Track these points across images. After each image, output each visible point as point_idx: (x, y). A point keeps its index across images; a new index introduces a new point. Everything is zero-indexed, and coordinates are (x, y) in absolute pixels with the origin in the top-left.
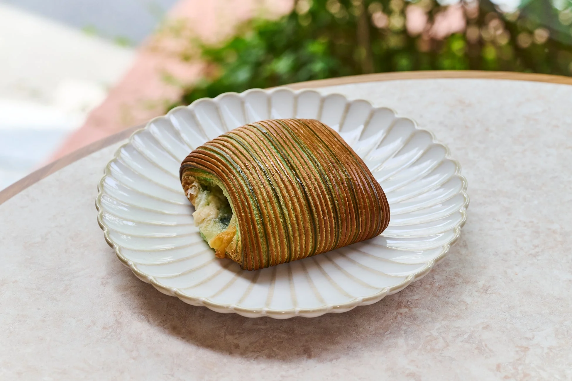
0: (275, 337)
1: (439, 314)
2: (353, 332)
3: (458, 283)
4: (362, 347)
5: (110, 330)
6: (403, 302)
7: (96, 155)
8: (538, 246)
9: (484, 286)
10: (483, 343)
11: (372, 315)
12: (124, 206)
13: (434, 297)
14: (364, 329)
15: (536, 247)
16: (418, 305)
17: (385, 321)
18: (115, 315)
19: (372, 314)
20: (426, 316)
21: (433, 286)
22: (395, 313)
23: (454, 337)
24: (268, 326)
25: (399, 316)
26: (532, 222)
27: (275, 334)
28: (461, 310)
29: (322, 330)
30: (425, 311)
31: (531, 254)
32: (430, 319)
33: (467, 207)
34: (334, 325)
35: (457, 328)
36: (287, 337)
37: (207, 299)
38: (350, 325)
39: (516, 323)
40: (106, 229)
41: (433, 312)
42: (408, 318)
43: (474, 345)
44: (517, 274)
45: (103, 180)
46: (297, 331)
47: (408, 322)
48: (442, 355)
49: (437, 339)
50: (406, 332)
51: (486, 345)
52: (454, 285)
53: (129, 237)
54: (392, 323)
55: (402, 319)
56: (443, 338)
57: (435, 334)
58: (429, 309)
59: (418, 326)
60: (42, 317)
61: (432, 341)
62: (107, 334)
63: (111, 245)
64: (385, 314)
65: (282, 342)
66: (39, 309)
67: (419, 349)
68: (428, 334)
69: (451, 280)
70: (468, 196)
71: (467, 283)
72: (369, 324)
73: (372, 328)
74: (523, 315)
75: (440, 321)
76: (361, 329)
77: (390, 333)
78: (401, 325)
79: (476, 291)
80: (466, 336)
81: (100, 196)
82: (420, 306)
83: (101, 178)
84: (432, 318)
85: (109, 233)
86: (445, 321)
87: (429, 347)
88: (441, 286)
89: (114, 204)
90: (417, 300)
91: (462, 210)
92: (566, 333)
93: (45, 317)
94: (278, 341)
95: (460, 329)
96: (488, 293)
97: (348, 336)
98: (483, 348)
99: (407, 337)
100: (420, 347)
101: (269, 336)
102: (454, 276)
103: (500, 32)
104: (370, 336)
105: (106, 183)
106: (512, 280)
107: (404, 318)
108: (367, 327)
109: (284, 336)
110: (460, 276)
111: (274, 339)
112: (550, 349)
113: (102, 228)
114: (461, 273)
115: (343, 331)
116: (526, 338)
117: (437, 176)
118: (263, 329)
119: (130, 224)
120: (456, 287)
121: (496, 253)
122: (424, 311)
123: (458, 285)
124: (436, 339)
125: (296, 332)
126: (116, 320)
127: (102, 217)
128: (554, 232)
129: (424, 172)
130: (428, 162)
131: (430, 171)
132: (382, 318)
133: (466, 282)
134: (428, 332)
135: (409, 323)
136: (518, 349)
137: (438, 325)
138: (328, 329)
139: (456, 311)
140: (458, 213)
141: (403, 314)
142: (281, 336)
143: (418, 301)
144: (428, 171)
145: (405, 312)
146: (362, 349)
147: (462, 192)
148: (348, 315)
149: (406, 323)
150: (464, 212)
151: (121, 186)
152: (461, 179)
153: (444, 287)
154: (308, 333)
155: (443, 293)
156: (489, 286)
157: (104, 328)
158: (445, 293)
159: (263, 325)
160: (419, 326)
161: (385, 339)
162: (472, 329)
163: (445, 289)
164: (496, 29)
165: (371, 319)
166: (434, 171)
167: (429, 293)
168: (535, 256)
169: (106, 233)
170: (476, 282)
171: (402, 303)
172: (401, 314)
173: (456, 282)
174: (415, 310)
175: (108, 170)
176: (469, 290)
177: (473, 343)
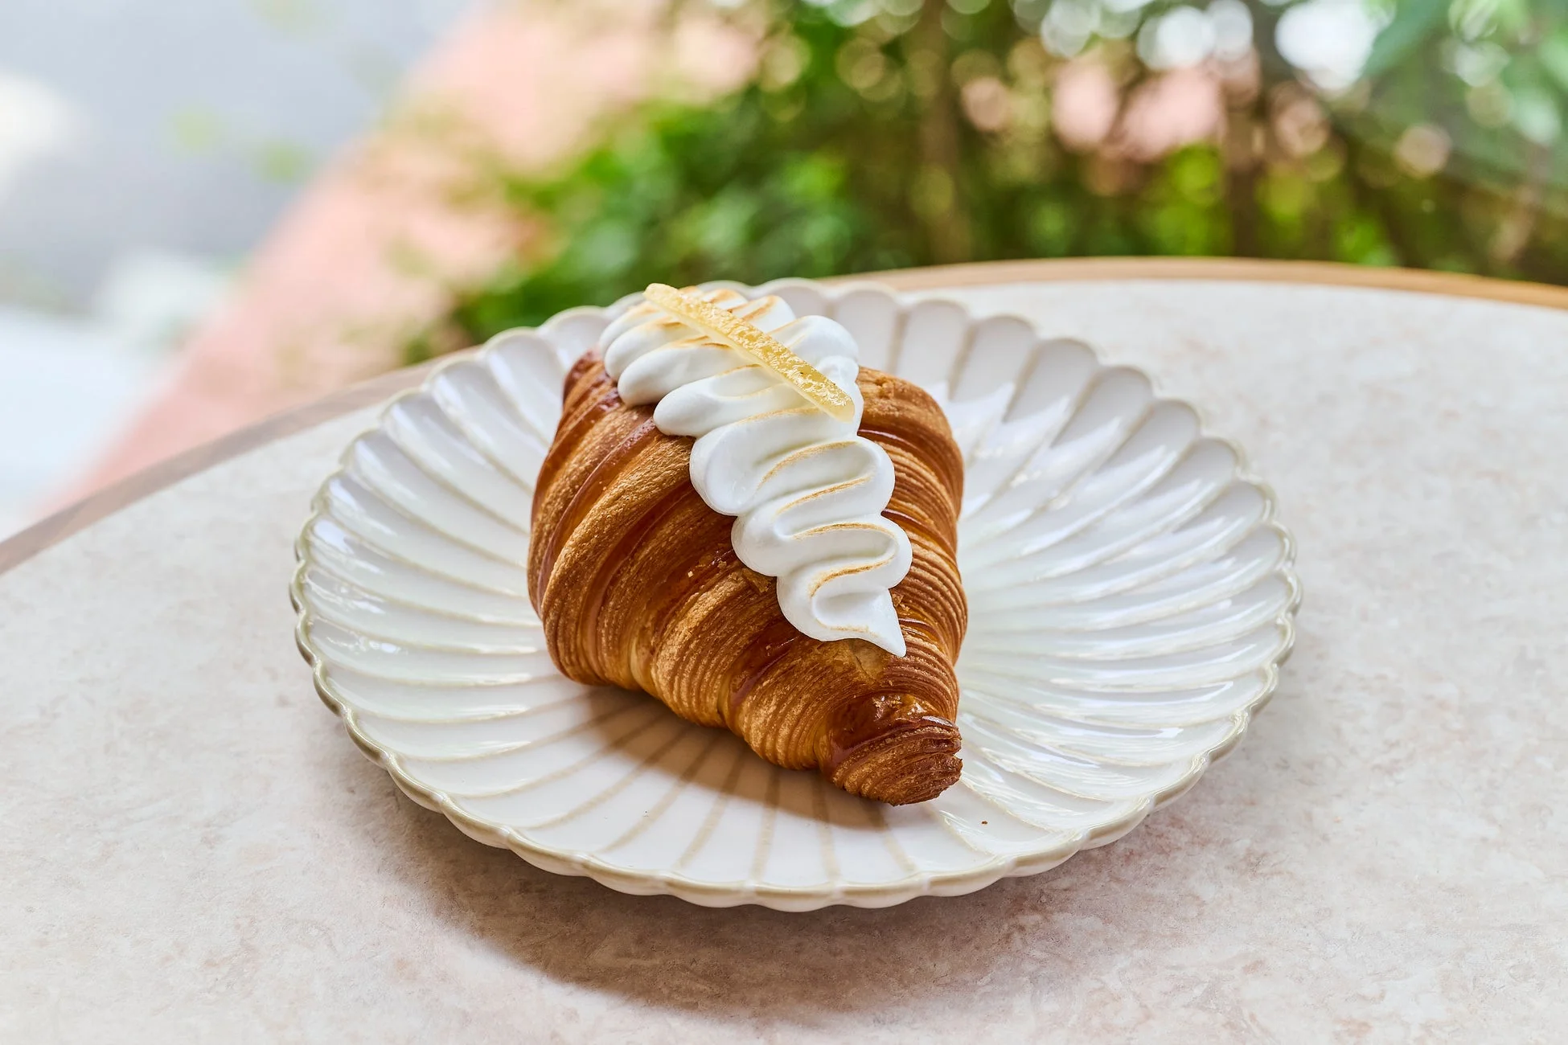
0: (676, 991)
1: (1125, 930)
2: (891, 979)
3: (1179, 845)
4: (913, 1020)
5: (225, 969)
6: (1027, 896)
8: (1397, 744)
9: (1250, 852)
10: (1246, 1012)
11: (943, 931)
12: (371, 602)
13: (1112, 883)
14: (920, 969)
15: (1393, 745)
16: (1070, 906)
17: (977, 948)
18: (238, 927)
19: (942, 929)
20: (1091, 934)
21: (1111, 852)
22: (1006, 926)
23: (1166, 993)
24: (657, 961)
25: (1016, 934)
26: (1382, 677)
27: (677, 982)
28: (1184, 919)
29: (806, 970)
30: (1090, 922)
31: (1378, 767)
32: (1101, 944)
33: (1294, 610)
34: (838, 958)
35: (1173, 968)
36: (709, 990)
37: (593, 856)
38: (882, 958)
39: (1334, 956)
40: (319, 664)
41: (1110, 926)
42: (1040, 939)
43: (1219, 1014)
44: (1338, 822)
45: (309, 528)
46: (739, 975)
47: (1041, 951)
49: (1120, 998)
50: (1036, 978)
51: (1253, 1017)
52: (1168, 850)
54: (997, 954)
55: (1025, 943)
56: (1137, 996)
57: (1114, 984)
58: (1098, 915)
59: (1069, 962)
60: (39, 931)
61: (1106, 1004)
62: (217, 980)
63: (334, 708)
64: (977, 927)
65: (697, 1003)
66: (30, 910)
67: (1069, 1026)
68: (1095, 985)
69: (1160, 836)
70: (1299, 582)
71: (1203, 845)
72: (935, 955)
73: (943, 967)
74: (1354, 934)
75: (1129, 949)
76: (912, 971)
77: (992, 981)
78: (1022, 960)
79: (1228, 868)
80: (1198, 992)
81: (302, 572)
82: (1075, 906)
83: (303, 525)
84: (1106, 941)
85: (326, 673)
86: (1141, 949)
87: (1096, 1022)
88: (1131, 853)
89: (342, 595)
90: (1065, 890)
91: (1283, 619)
92: (1470, 986)
93: (46, 933)
94: (684, 1001)
95: (1182, 972)
96: (1259, 871)
97: (876, 990)
98: (1244, 1025)
99: (1038, 993)
100: (1073, 1020)
101: (660, 989)
102: (1168, 826)
104: (938, 988)
105: (318, 537)
106: (1325, 838)
107: (1029, 939)
108: (930, 964)
109: (701, 987)
110: (1184, 825)
111: (675, 995)
112: (1427, 1027)
113: (308, 658)
114: (1187, 818)
115: (863, 976)
116: (1364, 998)
117: (1218, 522)
118: (643, 970)
119: (389, 649)
120: (1172, 855)
121: (1285, 762)
122: (1084, 921)
123: (1179, 849)
124: (1116, 999)
125: (734, 976)
126: (242, 941)
127: (307, 629)
128: (1442, 705)
129: (1182, 513)
130: (1193, 486)
131: (1199, 510)
132: (968, 941)
133: (1199, 843)
134: (1095, 979)
135: (1044, 955)
136: (1338, 1028)
137: (1122, 961)
138: (822, 969)
139: (1173, 923)
140: (1272, 627)
141: (1027, 929)
142: (694, 988)
143: (1068, 894)
144: (1193, 507)
145: (1033, 923)
146: (916, 1025)
147: (1281, 569)
148: (877, 932)
149: (1037, 954)
150: (1289, 625)
151: (362, 548)
152: (1279, 535)
153: (1141, 855)
154: (769, 980)
155: (1138, 872)
156: (1264, 855)
157: (209, 964)
158: (1142, 872)
159: (645, 958)
160: (1071, 962)
161: (976, 998)
162: (1216, 971)
163: (1144, 861)
164: (1302, 131)
165: (941, 943)
166: (1210, 509)
167: (1099, 871)
168: (1390, 770)
169: (318, 674)
170: (1227, 842)
171: (1026, 898)
172: (1022, 928)
173: (1172, 841)
174: (1058, 917)
175: (322, 503)
176: (1208, 864)
177: (1218, 1009)
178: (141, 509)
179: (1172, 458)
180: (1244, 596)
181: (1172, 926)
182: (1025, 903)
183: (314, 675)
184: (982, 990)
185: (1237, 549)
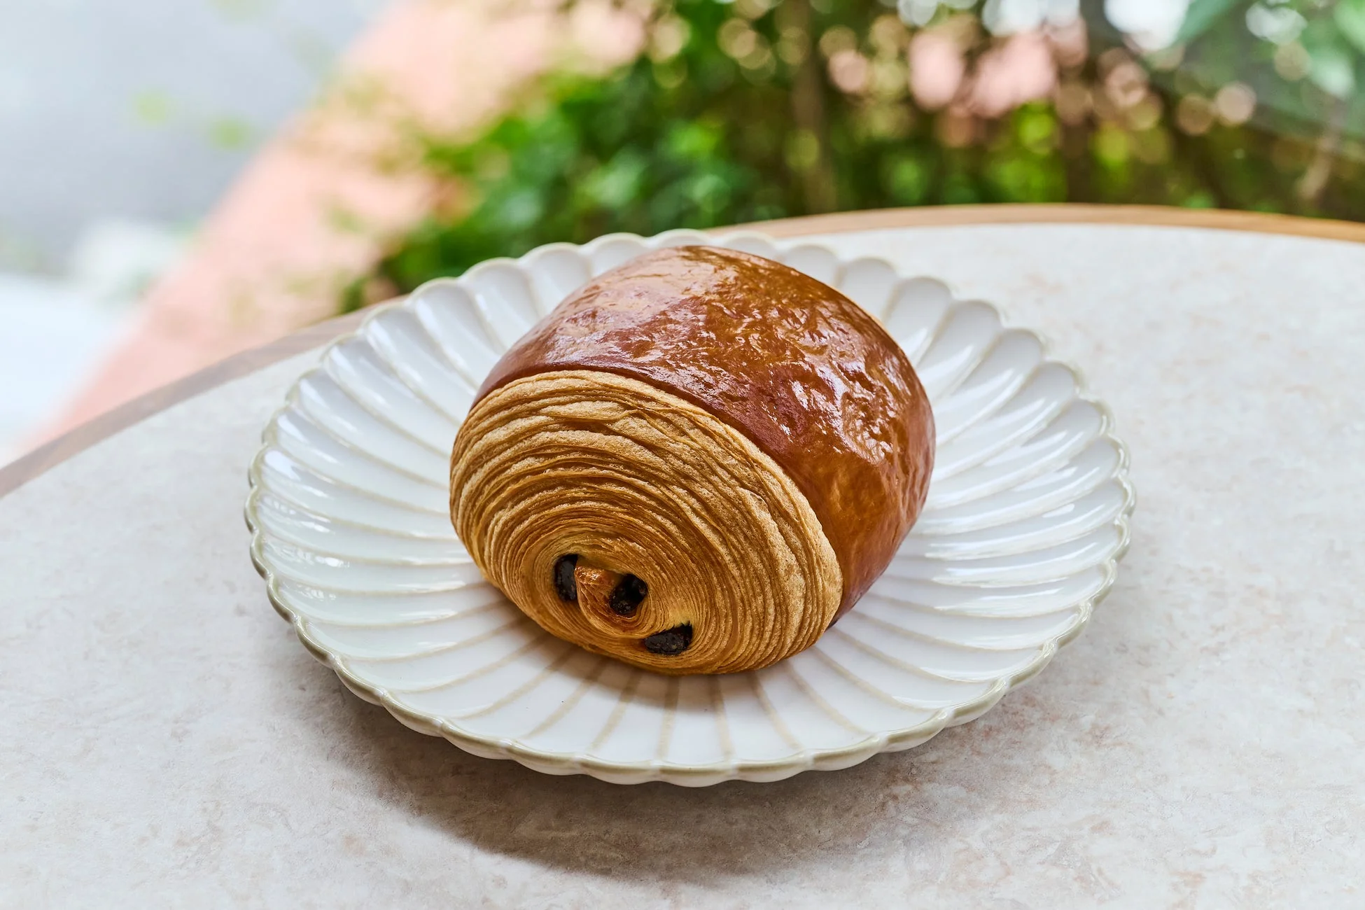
0: (592, 858)
1: (986, 798)
2: (781, 844)
3: (1032, 721)
4: (801, 880)
5: (194, 848)
6: (899, 768)
7: (157, 421)
8: (1223, 628)
9: (1095, 726)
10: (1094, 867)
11: (826, 801)
12: (317, 522)
13: (974, 755)
14: (806, 835)
15: (1218, 629)
16: (937, 777)
17: (856, 816)
18: (205, 810)
20: (956, 802)
21: (973, 729)
22: (881, 796)
23: (1022, 852)
24: (575, 833)
25: (890, 803)
26: (1208, 570)
27: (592, 851)
28: (1038, 787)
29: (706, 839)
30: (955, 791)
31: (1206, 649)
32: (966, 809)
33: (1130, 512)
34: (734, 827)
35: (1029, 829)
36: (621, 858)
37: (516, 742)
38: (773, 826)
39: (1171, 816)
40: (271, 575)
41: (973, 794)
42: (911, 806)
43: (1071, 870)
44: (1172, 698)
46: (647, 843)
47: (913, 817)
48: (996, 896)
49: (983, 857)
50: (908, 841)
51: (1100, 872)
52: (1022, 726)
53: (331, 596)
54: (874, 820)
55: (898, 810)
56: (998, 856)
57: (976, 844)
58: (962, 785)
59: (938, 826)
60: (30, 817)
61: (971, 863)
62: (187, 857)
63: (286, 616)
64: (856, 798)
65: (610, 869)
66: (21, 799)
67: (939, 882)
68: (960, 846)
69: (1015, 714)
70: (1133, 487)
71: (1053, 721)
72: (818, 824)
73: (826, 833)
74: (1188, 797)
75: (990, 814)
76: (799, 837)
77: (870, 845)
78: (896, 825)
79: (1076, 740)
80: (1051, 850)
82: (942, 777)
83: (255, 457)
84: (970, 807)
85: (278, 585)
86: (1001, 813)
87: (962, 878)
88: (990, 729)
89: (291, 517)
90: (933, 763)
91: (1120, 520)
92: (1291, 840)
93: (36, 819)
94: (599, 867)
95: (1037, 833)
96: (1104, 743)
97: (768, 854)
98: (1093, 879)
99: (911, 854)
100: (942, 877)
101: (578, 857)
102: (1022, 704)
103: (1137, 96)
104: (822, 852)
105: (267, 465)
106: (1160, 712)
107: (901, 805)
108: (815, 831)
109: (614, 855)
110: (1036, 703)
111: (591, 863)
112: (1253, 877)
113: (262, 572)
114: (1039, 697)
115: (757, 842)
116: (1197, 852)
117: (1060, 436)
118: (562, 840)
119: (333, 562)
120: (1026, 730)
121: (1124, 646)
122: (950, 790)
123: (1032, 724)
124: (980, 858)
125: (643, 845)
126: (209, 823)
127: (261, 547)
128: (1262, 593)
129: (1029, 429)
130: (1039, 403)
131: (1044, 426)
132: (848, 810)
133: (1050, 719)
134: (961, 841)
135: (916, 821)
136: (1176, 879)
137: (984, 825)
138: (720, 837)
139: (1028, 790)
140: (1109, 528)
141: (900, 798)
142: (607, 856)
143: (936, 766)
144: (1039, 423)
145: (905, 793)
146: (803, 885)
147: (1117, 478)
148: (767, 804)
149: (909, 819)
150: (1124, 525)
152: (1115, 446)
153: (999, 731)
154: (673, 848)
155: (996, 746)
156: (1107, 728)
157: (180, 843)
158: (1000, 746)
159: (564, 831)
161: (856, 859)
162: (1067, 832)
163: (1001, 737)
164: (1127, 89)
165: (824, 812)
166: (1054, 424)
167: (962, 746)
168: (1217, 651)
169: (271, 586)
170: (1074, 717)
171: (898, 771)
172: (895, 798)
173: (1026, 718)
174: (928, 787)
175: (270, 435)
176: (1058, 737)
177: (1069, 865)
178: (111, 444)
179: (1019, 381)
180: (1084, 502)
181: (1028, 792)
182: (898, 775)
183: (268, 588)
184: (861, 853)
185: (1079, 459)
